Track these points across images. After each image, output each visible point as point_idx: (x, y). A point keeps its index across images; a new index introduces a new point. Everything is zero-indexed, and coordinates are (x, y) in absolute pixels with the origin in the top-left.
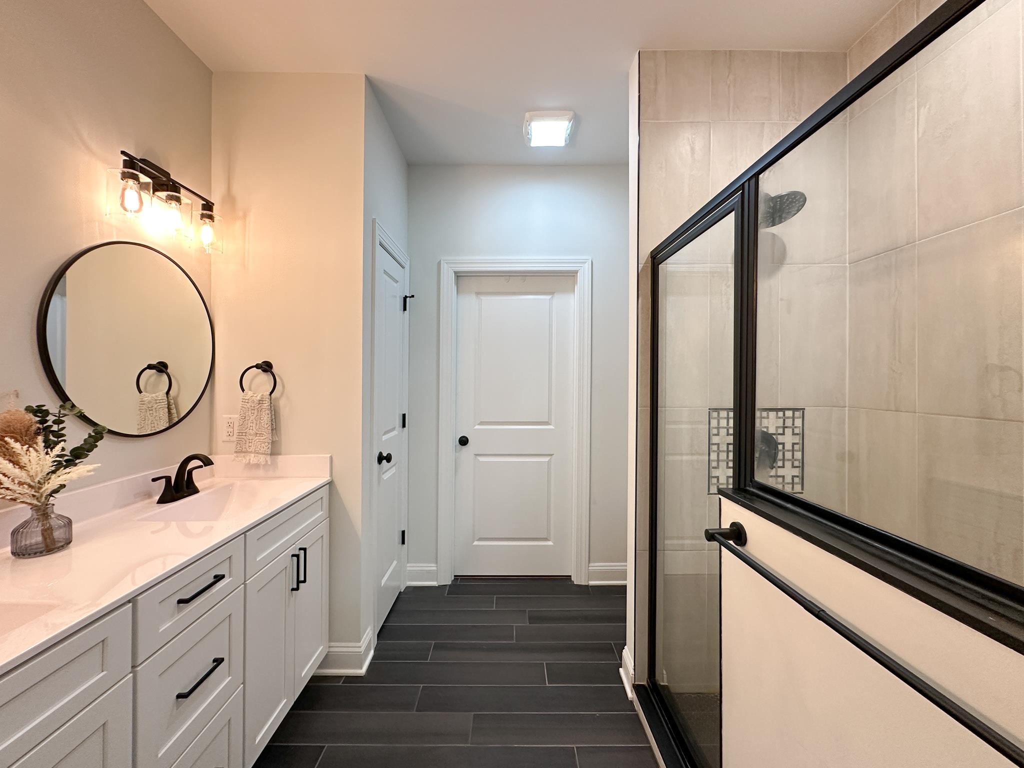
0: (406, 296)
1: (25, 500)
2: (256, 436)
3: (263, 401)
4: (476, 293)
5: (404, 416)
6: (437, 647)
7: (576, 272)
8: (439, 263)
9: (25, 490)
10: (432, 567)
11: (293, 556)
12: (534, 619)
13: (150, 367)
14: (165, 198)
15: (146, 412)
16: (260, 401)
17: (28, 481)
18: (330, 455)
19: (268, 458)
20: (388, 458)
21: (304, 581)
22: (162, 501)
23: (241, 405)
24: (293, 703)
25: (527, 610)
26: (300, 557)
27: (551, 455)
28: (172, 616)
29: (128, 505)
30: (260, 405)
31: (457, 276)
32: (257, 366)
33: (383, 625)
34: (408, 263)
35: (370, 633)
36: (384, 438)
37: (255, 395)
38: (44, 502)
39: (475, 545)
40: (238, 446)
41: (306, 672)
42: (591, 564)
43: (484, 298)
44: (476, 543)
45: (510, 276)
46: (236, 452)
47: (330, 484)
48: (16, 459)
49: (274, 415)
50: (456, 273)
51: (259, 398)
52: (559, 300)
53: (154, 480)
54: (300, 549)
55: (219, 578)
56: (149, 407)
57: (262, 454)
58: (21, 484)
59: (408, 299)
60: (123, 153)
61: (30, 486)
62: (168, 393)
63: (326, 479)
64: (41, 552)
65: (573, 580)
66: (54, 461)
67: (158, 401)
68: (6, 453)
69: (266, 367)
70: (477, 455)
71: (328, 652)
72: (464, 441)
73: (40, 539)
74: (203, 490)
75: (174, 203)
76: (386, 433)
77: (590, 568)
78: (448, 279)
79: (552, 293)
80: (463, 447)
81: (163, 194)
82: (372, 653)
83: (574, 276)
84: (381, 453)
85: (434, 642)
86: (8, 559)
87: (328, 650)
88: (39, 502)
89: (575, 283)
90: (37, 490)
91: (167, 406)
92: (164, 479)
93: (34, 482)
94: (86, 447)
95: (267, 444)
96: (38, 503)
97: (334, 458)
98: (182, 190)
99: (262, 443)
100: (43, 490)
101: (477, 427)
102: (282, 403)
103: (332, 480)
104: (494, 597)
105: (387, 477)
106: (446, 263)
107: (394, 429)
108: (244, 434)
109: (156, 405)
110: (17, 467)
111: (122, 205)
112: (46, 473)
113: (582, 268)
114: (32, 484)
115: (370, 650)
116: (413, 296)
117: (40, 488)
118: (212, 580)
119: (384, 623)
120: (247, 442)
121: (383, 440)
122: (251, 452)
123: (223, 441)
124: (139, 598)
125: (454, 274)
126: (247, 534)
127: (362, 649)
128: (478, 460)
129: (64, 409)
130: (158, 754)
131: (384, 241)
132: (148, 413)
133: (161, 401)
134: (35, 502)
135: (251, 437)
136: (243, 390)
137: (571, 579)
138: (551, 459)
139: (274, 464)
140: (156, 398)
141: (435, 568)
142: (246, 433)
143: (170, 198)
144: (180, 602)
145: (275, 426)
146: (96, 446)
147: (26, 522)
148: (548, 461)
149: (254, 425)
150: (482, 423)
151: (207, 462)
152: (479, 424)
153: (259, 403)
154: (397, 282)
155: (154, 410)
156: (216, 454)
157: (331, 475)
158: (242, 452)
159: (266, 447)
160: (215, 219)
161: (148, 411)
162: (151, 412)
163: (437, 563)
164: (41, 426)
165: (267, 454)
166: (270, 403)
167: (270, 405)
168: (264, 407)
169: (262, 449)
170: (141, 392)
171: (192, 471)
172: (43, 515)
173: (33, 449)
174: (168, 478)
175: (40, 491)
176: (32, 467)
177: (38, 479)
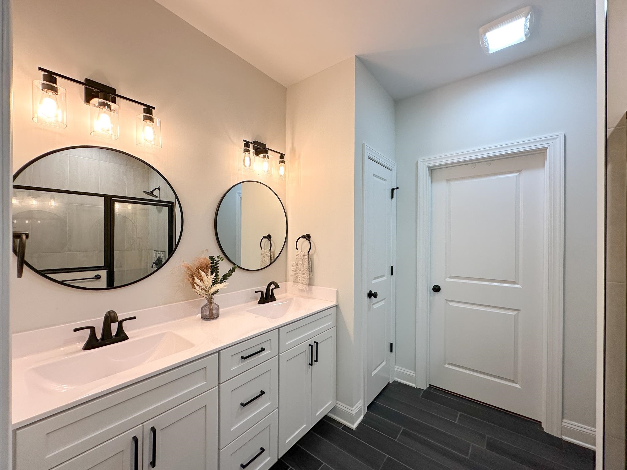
0: (393, 188)
1: (204, 296)
2: (302, 274)
3: (305, 256)
4: (446, 180)
5: (392, 267)
6: (405, 433)
7: (546, 149)
8: (417, 163)
9: (203, 291)
10: (412, 373)
11: (310, 345)
12: (491, 446)
13: (265, 237)
14: (262, 157)
16: (303, 255)
17: (205, 288)
18: (336, 289)
19: (307, 287)
20: (375, 295)
21: (317, 361)
22: (261, 302)
23: (296, 257)
24: (310, 429)
25: (487, 436)
26: (314, 348)
27: (519, 310)
28: (238, 364)
29: (248, 302)
30: (304, 258)
31: (432, 170)
32: (303, 237)
33: (373, 401)
34: (395, 167)
35: (361, 404)
36: (374, 282)
37: (302, 252)
38: (210, 297)
39: (445, 367)
40: (295, 279)
41: (320, 414)
42: (564, 420)
43: (453, 183)
44: (446, 366)
45: (476, 163)
46: (294, 282)
47: (337, 306)
48: (202, 278)
49: (311, 263)
50: (429, 168)
51: (303, 254)
52: (526, 177)
53: (256, 292)
54: (315, 342)
55: (263, 350)
57: (304, 284)
58: (202, 289)
59: (395, 191)
60: (244, 141)
61: (205, 290)
62: (270, 250)
63: (334, 303)
64: (208, 319)
65: (543, 426)
66: (213, 281)
68: (199, 276)
69: (308, 237)
70: (447, 300)
71: (336, 406)
72: (437, 289)
73: (208, 313)
74: (279, 299)
75: (266, 159)
76: (375, 278)
77: (563, 423)
78: (423, 173)
79: (519, 171)
80: (436, 293)
81: (262, 155)
82: (361, 418)
83: (544, 153)
84: (370, 292)
85: (403, 428)
86: (200, 319)
87: (335, 405)
88: (209, 297)
89: (544, 158)
90: (208, 292)
91: (270, 256)
92: (261, 292)
94: (228, 274)
95: (306, 279)
97: (339, 292)
98: (269, 151)
99: (304, 278)
100: (209, 292)
101: (447, 279)
102: (315, 257)
103: (338, 305)
104: (457, 413)
105: (376, 307)
106: (422, 162)
107: (384, 276)
108: (297, 273)
110: (202, 282)
111: (244, 164)
112: (211, 285)
113: (553, 144)
114: (206, 289)
115: (361, 415)
116: (397, 188)
117: (209, 291)
118: (260, 350)
119: (374, 400)
120: (298, 277)
121: (373, 283)
122: (300, 283)
123: (291, 275)
124: (221, 351)
125: (428, 169)
126: (280, 329)
127: (354, 413)
128: (449, 304)
129: (218, 258)
130: (231, 429)
131: (372, 156)
133: (268, 253)
134: (207, 297)
135: (300, 275)
136: (297, 249)
137: (541, 425)
138: (518, 313)
139: (310, 290)
140: (266, 252)
141: (414, 375)
142: (298, 272)
143: (265, 156)
144: (242, 358)
145: (311, 270)
146: (232, 275)
147: (205, 305)
148: (515, 315)
149: (301, 268)
150: (451, 277)
151: (277, 286)
152: (449, 278)
153: (303, 257)
154: (385, 180)
155: (265, 258)
156: (288, 281)
157: (338, 301)
158: (296, 282)
159: (306, 281)
160: (285, 162)
163: (415, 371)
164: (212, 265)
165: (307, 285)
166: (308, 257)
167: (308, 258)
168: (306, 259)
169: (304, 282)
170: (262, 249)
171: (272, 290)
172: (210, 303)
173: (207, 275)
174: (262, 292)
175: (209, 293)
176: (206, 283)
177: (207, 288)
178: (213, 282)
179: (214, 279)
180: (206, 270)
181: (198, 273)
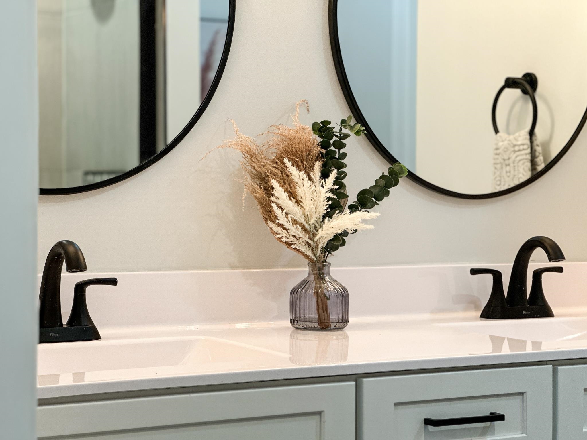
1: (300, 249)
9: (299, 233)
13: (510, 83)
15: (502, 168)
17: (303, 221)
22: (491, 313)
38: (318, 254)
48: (294, 190)
53: (474, 272)
56: (504, 160)
58: (295, 222)
61: (304, 229)
62: (531, 133)
67: (517, 148)
68: (286, 181)
74: (563, 316)
88: (315, 254)
90: (312, 237)
92: (492, 275)
93: (309, 224)
94: (375, 191)
96: (313, 257)
100: (318, 238)
109: (515, 155)
110: (294, 200)
112: (321, 214)
114: (306, 226)
117: (314, 235)
129: (345, 126)
132: (504, 171)
133: (521, 147)
134: (310, 253)
140: (515, 143)
146: (388, 194)
147: (303, 282)
155: (512, 165)
161: (504, 166)
162: (508, 168)
164: (324, 151)
170: (497, 131)
171: (537, 275)
172: (319, 274)
173: (310, 178)
174: (497, 276)
175: (316, 240)
176: (307, 203)
177: (312, 221)
178: (330, 202)
179: (332, 191)
180: (305, 163)
181: (282, 172)
